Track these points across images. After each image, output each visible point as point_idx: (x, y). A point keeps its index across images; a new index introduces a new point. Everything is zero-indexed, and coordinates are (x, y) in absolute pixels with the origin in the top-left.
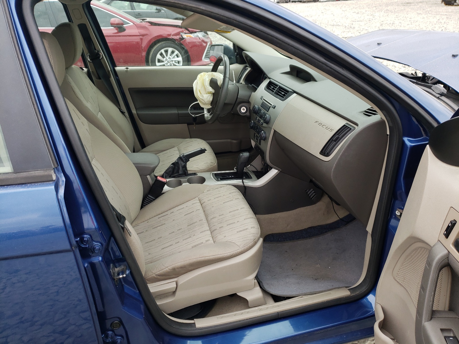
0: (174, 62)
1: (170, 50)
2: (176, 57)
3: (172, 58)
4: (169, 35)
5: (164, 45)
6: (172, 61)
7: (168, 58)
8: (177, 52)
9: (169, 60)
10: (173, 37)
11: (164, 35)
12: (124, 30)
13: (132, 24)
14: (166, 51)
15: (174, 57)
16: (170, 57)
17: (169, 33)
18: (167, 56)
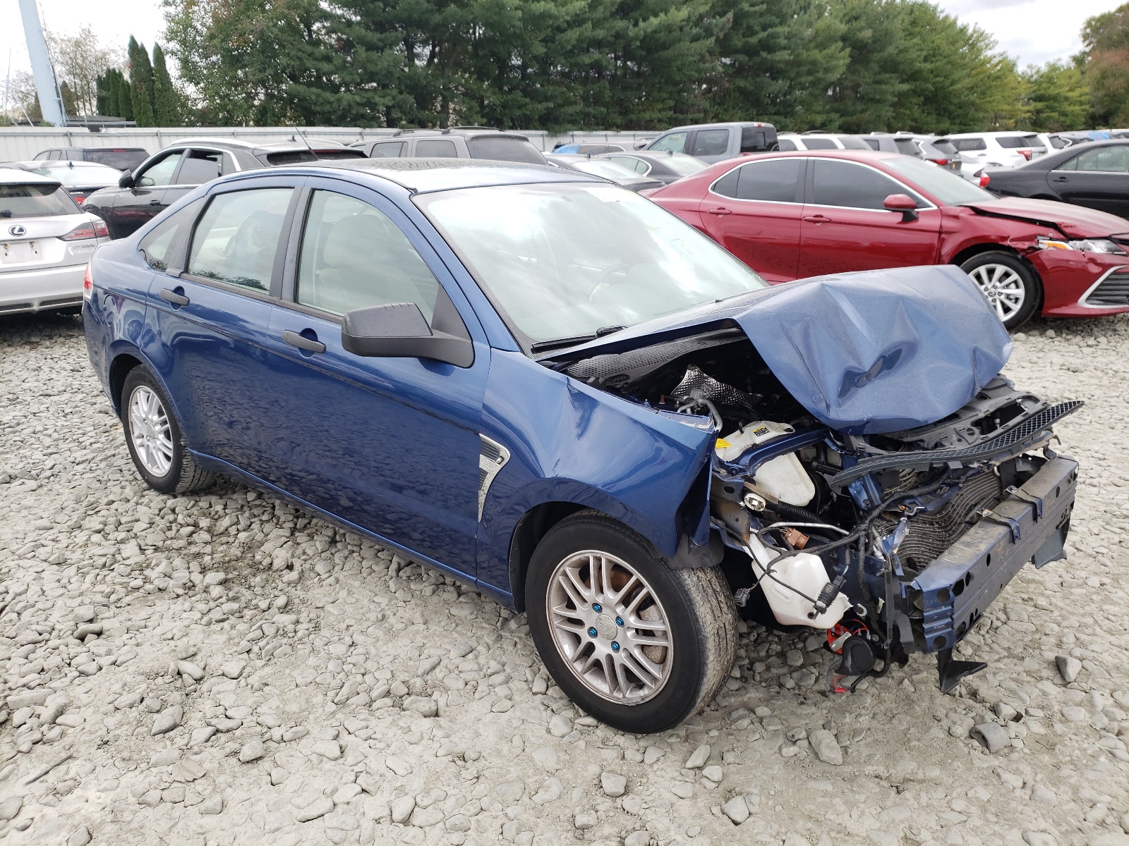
0: (1003, 297)
1: (1000, 269)
2: (1013, 286)
3: (1004, 288)
4: (1005, 239)
5: (988, 258)
6: (1000, 294)
7: (989, 287)
8: (1015, 276)
9: (993, 290)
10: (1013, 245)
11: (993, 237)
12: (914, 219)
13: (935, 208)
14: (991, 272)
15: (1007, 286)
16: (998, 284)
17: (1005, 235)
18: (990, 279)
